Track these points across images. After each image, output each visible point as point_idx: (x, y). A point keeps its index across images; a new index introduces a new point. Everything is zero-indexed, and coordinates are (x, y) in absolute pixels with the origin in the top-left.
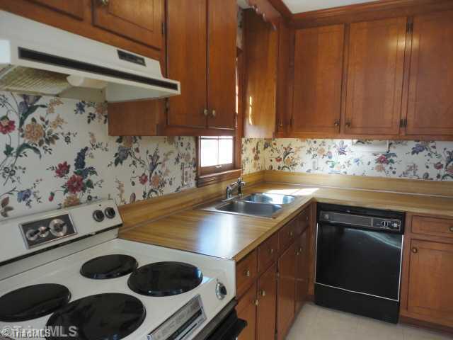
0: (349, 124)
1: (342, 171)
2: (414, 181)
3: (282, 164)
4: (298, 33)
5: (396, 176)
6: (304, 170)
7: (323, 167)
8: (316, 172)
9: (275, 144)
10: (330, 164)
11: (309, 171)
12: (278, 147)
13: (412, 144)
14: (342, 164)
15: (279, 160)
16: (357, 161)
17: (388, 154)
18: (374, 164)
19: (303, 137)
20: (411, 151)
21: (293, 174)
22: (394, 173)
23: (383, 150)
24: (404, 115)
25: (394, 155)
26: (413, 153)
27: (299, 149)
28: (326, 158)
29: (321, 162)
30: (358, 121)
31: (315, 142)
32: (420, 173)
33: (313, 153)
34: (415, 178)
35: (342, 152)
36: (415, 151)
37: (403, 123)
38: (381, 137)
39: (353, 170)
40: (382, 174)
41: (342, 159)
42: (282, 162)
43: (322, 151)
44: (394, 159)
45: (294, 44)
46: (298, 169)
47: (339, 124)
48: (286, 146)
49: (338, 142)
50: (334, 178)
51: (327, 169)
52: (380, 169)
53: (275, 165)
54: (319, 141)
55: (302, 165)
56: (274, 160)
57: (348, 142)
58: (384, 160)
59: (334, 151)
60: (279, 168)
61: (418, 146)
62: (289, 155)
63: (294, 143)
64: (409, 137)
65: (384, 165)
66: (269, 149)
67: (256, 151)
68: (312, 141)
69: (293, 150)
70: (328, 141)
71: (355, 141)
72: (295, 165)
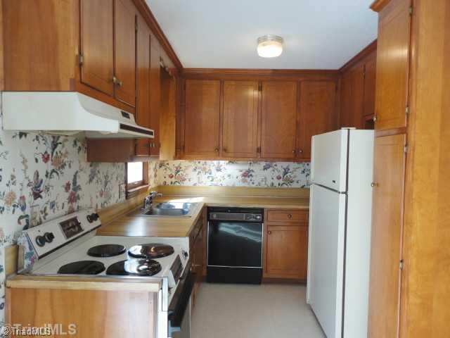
0: (225, 150)
1: (219, 183)
2: (266, 188)
3: (173, 180)
4: (188, 83)
5: (254, 186)
6: (191, 184)
7: (205, 181)
8: (200, 185)
9: (168, 164)
10: (211, 179)
11: (195, 184)
12: (171, 166)
13: (263, 164)
14: (219, 178)
15: (171, 176)
16: (229, 176)
17: (249, 171)
18: (240, 178)
19: (190, 159)
20: (263, 168)
21: (184, 187)
22: (253, 183)
23: (246, 167)
24: (259, 146)
25: (253, 171)
26: (264, 169)
27: (187, 168)
28: (208, 175)
29: (204, 177)
30: (231, 148)
31: (199, 163)
32: (269, 183)
33: (198, 170)
34: (266, 186)
35: (219, 170)
36: (265, 168)
37: (259, 150)
38: (246, 159)
39: (227, 182)
40: (246, 185)
41: (219, 175)
42: (173, 178)
43: (205, 169)
44: (253, 174)
45: (185, 89)
46: (186, 183)
47: (218, 150)
48: (177, 166)
49: (215, 162)
50: (214, 188)
51: (208, 182)
52: (244, 181)
53: (169, 181)
54: (202, 162)
55: (190, 180)
56: (167, 177)
57: (222, 162)
58: (247, 174)
59: (213, 169)
60: (172, 183)
61: (267, 165)
62: (180, 173)
63: (183, 163)
64: (262, 159)
65: (247, 178)
66: (163, 168)
67: (155, 169)
68: (197, 162)
69: (183, 169)
70: (209, 162)
71: (227, 162)
72: (184, 180)
